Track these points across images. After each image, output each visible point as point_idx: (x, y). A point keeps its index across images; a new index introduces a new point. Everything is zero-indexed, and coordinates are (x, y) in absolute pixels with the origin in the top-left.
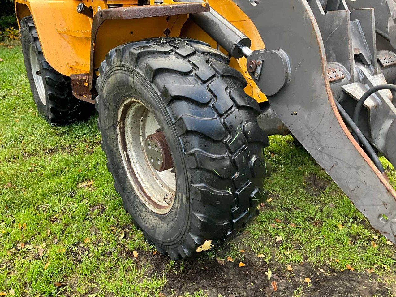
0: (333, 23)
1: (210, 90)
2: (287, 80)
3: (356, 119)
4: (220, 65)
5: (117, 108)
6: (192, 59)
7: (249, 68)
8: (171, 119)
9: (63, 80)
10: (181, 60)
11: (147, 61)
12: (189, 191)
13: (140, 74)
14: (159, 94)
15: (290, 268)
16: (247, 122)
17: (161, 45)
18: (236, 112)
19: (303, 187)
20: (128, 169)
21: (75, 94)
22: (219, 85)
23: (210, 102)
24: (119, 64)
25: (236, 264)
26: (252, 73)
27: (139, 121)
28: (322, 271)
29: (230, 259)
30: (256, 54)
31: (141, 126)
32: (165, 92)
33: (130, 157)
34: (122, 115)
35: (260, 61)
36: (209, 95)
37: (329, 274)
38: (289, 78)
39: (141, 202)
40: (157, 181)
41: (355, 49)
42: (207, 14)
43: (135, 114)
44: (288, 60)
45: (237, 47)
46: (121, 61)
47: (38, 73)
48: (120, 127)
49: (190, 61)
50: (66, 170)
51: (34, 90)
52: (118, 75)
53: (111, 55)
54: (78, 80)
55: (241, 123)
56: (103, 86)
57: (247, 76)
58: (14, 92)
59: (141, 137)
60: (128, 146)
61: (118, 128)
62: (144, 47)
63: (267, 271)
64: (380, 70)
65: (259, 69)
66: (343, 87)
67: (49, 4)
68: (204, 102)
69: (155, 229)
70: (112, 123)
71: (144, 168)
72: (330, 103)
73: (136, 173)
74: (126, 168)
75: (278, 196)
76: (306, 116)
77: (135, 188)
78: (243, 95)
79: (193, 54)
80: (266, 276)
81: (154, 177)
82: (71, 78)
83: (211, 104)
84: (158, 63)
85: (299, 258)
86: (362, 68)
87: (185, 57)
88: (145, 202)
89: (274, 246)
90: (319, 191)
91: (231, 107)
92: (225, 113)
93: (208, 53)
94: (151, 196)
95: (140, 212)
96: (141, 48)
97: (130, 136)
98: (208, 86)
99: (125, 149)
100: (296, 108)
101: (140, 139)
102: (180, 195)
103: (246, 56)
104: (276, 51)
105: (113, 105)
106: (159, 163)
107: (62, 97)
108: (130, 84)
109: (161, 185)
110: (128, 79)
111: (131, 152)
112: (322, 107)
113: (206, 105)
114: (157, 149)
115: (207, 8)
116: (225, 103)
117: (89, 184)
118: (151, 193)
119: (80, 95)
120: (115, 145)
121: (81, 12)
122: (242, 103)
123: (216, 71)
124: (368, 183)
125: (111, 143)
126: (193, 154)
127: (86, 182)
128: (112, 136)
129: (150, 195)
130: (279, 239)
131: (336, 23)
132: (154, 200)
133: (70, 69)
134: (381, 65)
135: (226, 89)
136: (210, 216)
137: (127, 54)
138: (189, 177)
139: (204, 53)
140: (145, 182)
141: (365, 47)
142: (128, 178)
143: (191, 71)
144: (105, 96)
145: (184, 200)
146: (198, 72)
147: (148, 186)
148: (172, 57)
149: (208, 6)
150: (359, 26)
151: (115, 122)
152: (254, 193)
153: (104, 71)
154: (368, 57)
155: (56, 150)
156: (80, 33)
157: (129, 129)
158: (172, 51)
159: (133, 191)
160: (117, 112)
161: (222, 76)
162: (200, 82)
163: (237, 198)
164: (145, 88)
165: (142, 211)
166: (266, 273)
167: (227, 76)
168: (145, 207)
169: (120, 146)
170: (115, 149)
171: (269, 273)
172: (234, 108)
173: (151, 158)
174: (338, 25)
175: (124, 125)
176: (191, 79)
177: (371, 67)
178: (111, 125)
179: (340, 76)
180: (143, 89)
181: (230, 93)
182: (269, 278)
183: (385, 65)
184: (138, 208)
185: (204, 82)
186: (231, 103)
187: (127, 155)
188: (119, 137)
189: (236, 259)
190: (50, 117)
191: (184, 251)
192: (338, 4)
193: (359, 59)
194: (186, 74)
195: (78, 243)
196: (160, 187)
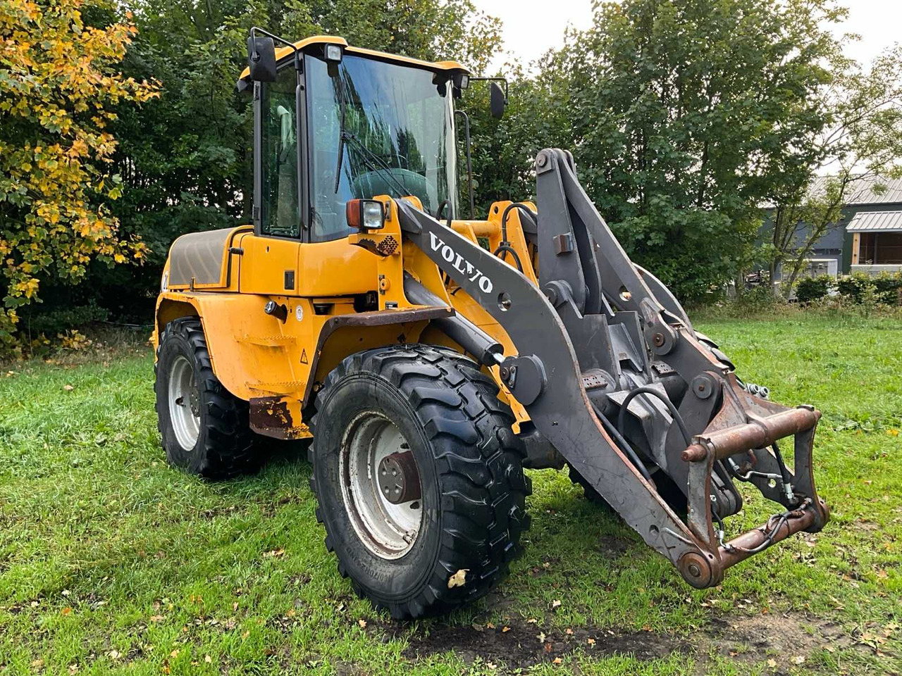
0: (591, 327)
1: (460, 394)
2: (543, 386)
3: (621, 428)
4: (470, 371)
5: (344, 427)
6: (440, 364)
7: (502, 375)
8: (420, 423)
9: (234, 407)
10: (429, 366)
11: (392, 367)
12: (440, 502)
13: (384, 381)
14: (407, 399)
15: (569, 631)
16: (500, 427)
17: (407, 351)
18: (488, 416)
19: (596, 549)
20: (351, 510)
21: (253, 427)
22: (469, 390)
23: (460, 405)
24: (356, 372)
25: (499, 630)
26: (506, 381)
27: (368, 444)
28: (612, 633)
29: (490, 625)
30: (509, 360)
31: (370, 452)
32: (414, 396)
33: (354, 494)
34: (349, 435)
35: (513, 367)
36: (460, 398)
37: (620, 636)
38: (545, 384)
39: (369, 552)
40: (389, 525)
41: (621, 355)
42: (452, 318)
43: (366, 434)
44: (542, 366)
45: (487, 353)
46: (360, 369)
47: (178, 401)
48: (344, 453)
49: (437, 366)
50: (242, 536)
51: (168, 429)
52: (354, 384)
53: (346, 363)
54: (260, 406)
55: (494, 428)
56: (329, 400)
57: (499, 382)
58: (118, 436)
59: (369, 467)
60: (352, 480)
61: (341, 453)
62: (389, 354)
63: (540, 634)
64: (658, 378)
65: (513, 376)
66: (608, 394)
67: (225, 302)
68: (454, 404)
69: (390, 580)
70: (334, 448)
71: (373, 510)
72: (587, 408)
73: (361, 515)
74: (348, 510)
75: (559, 560)
76: (567, 425)
77: (360, 536)
78: (495, 401)
79: (440, 359)
80: (539, 640)
81: (386, 520)
82: (251, 403)
83: (461, 408)
84: (405, 368)
85: (582, 620)
86: (632, 375)
87: (432, 363)
88: (375, 552)
89: (549, 611)
90: (617, 554)
91: (483, 412)
92: (478, 416)
93: (457, 359)
94: (384, 544)
95: (367, 566)
96: (386, 354)
97: (355, 464)
98: (458, 390)
99: (348, 483)
100: (557, 418)
101: (367, 469)
102: (429, 512)
103: (499, 363)
104: (529, 357)
105: (339, 423)
106: (397, 491)
107: (229, 434)
108: (370, 392)
109: (395, 530)
110: (368, 388)
111: (356, 487)
112: (580, 413)
113: (456, 408)
114: (395, 473)
115: (453, 313)
116: (476, 407)
117: (279, 553)
118: (383, 540)
119: (261, 427)
120: (334, 479)
121: (271, 313)
122: (494, 409)
123: (466, 376)
124: (634, 491)
125: (330, 475)
126: (444, 457)
127: (273, 552)
128: (332, 466)
129: (381, 542)
130: (556, 603)
131: (594, 327)
132: (388, 547)
133: (249, 391)
134: (658, 372)
135: (477, 393)
136: (463, 532)
137: (369, 361)
138: (441, 485)
139: (451, 358)
140: (374, 527)
141: (634, 352)
142: (350, 522)
143: (440, 376)
144: (329, 413)
145: (434, 515)
146: (447, 377)
147: (379, 532)
148: (419, 362)
149: (453, 310)
150: (625, 330)
151: (338, 445)
152: (513, 509)
153: (332, 382)
154: (638, 364)
155: (215, 513)
156: (269, 340)
157: (356, 454)
158: (418, 357)
159: (358, 539)
160: (343, 433)
161: (472, 381)
162: (449, 386)
163: (494, 512)
164: (390, 394)
165: (371, 564)
166: (538, 637)
167: (478, 382)
168: (376, 558)
169: (341, 479)
170: (333, 485)
171: (542, 637)
172: (485, 413)
173: (386, 488)
174: (596, 329)
175: (349, 449)
176: (440, 383)
177: (645, 375)
178: (331, 451)
179: (602, 382)
180: (388, 395)
181: (481, 398)
182: (542, 641)
183: (662, 372)
184: (366, 562)
185: (454, 386)
186: (483, 407)
187: (350, 492)
188: (341, 467)
189: (499, 626)
190: (202, 466)
191: (432, 593)
192: (600, 306)
193: (626, 365)
194: (435, 379)
195: (281, 616)
196: (394, 532)
